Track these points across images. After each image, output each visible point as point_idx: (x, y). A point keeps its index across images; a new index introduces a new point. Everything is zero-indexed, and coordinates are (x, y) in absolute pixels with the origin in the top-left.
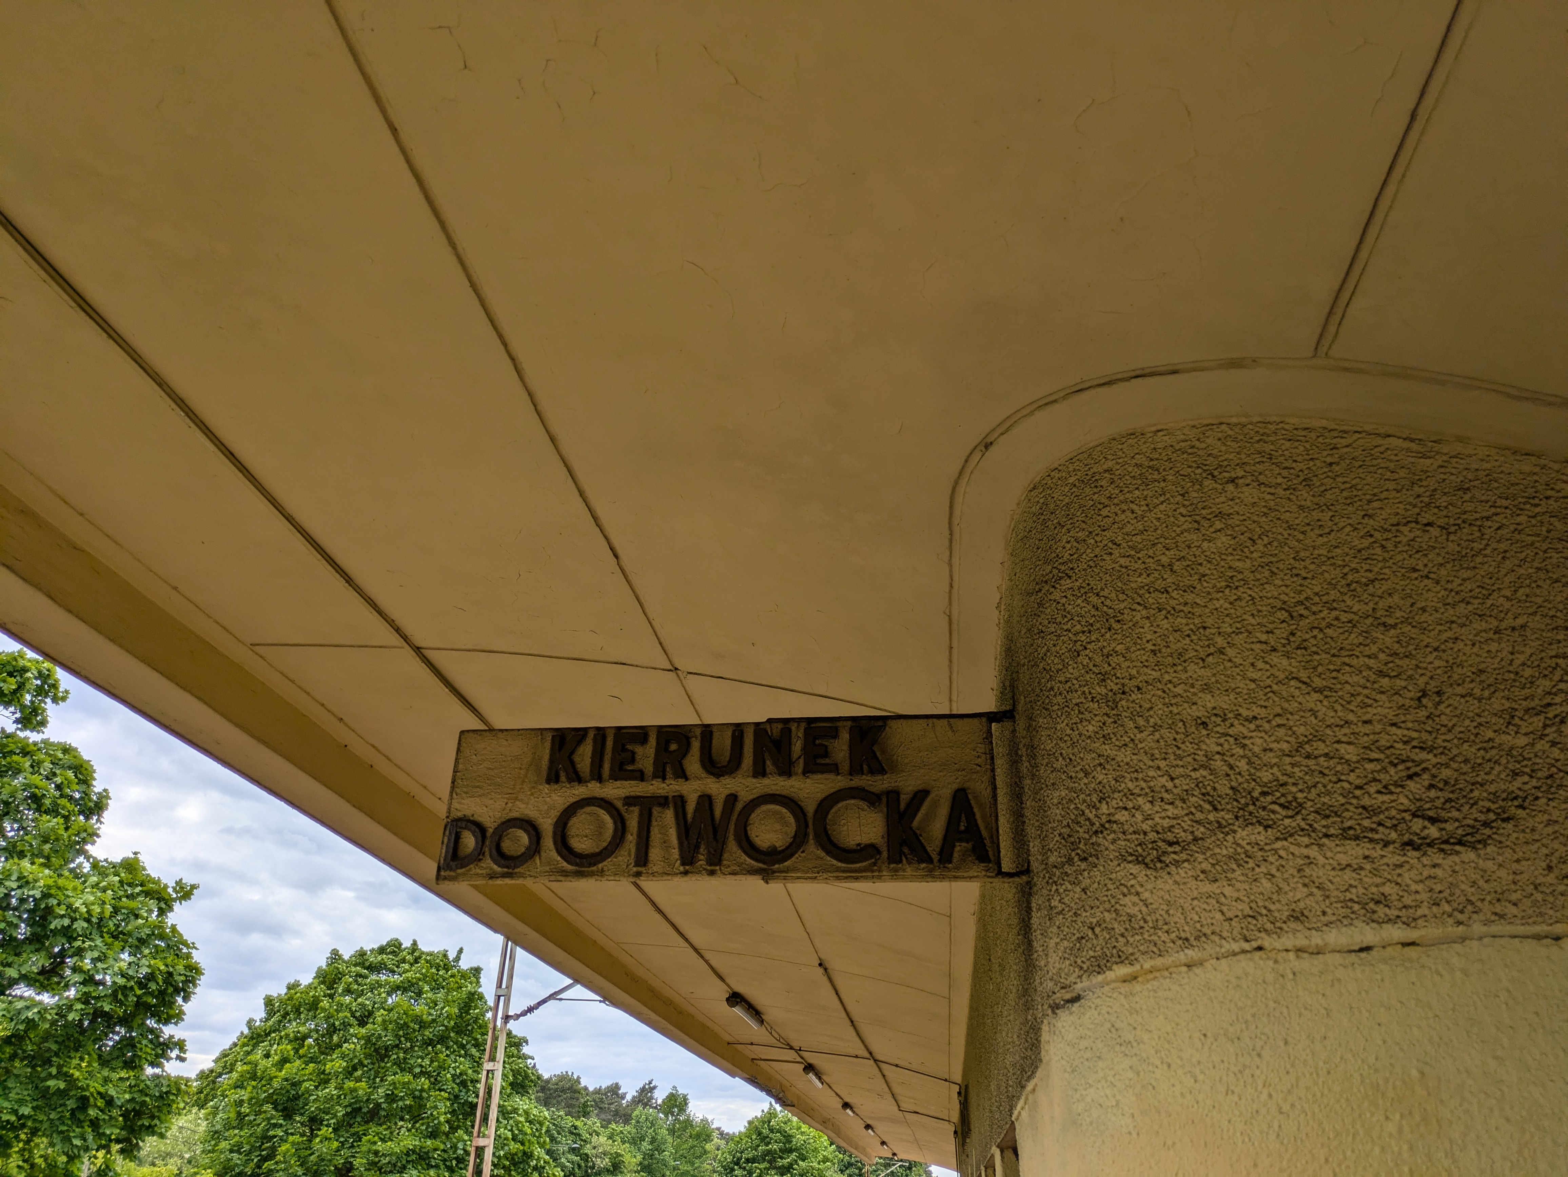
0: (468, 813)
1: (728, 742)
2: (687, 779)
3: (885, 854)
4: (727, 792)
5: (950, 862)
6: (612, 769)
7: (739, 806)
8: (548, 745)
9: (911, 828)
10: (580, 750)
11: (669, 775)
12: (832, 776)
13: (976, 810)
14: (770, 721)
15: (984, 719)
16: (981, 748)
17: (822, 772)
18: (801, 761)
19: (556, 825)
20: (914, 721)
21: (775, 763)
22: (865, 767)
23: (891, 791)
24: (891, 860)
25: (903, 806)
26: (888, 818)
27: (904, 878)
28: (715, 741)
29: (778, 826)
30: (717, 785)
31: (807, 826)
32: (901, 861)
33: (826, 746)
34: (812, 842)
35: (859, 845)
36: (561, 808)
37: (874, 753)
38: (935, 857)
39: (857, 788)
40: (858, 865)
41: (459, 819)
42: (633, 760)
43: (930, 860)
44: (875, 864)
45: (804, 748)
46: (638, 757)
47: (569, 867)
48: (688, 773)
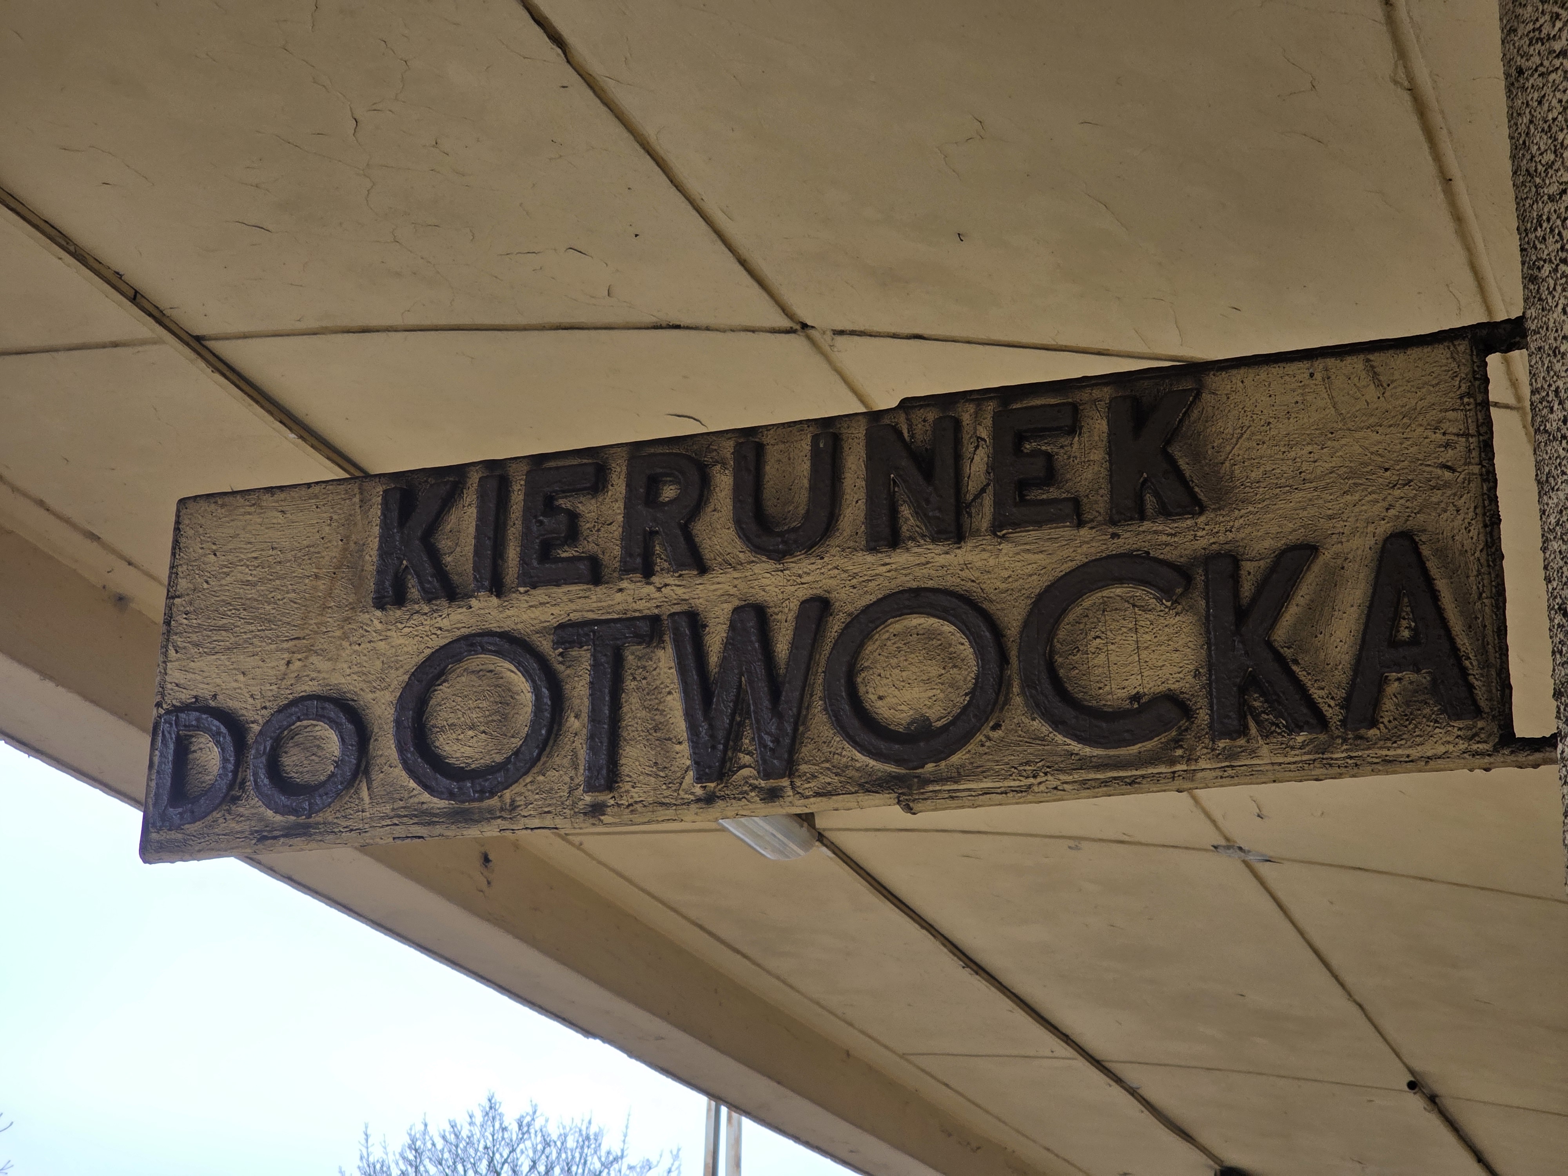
0: (204, 691)
1: (804, 467)
2: (703, 569)
3: (1203, 716)
4: (803, 593)
5: (1373, 723)
6: (524, 561)
7: (835, 626)
8: (376, 512)
9: (1269, 645)
10: (452, 520)
11: (661, 563)
12: (1065, 532)
13: (1441, 584)
14: (907, 404)
15: (1463, 346)
16: (1454, 422)
17: (1039, 524)
18: (988, 500)
19: (401, 704)
20: (1276, 370)
21: (918, 512)
22: (1149, 499)
23: (1217, 555)
24: (1218, 730)
25: (1247, 588)
26: (1208, 624)
27: (1254, 775)
28: (771, 469)
29: (934, 669)
30: (779, 579)
31: (1004, 659)
32: (1243, 731)
33: (1049, 457)
34: (1018, 700)
35: (1136, 697)
36: (411, 663)
37: (1172, 462)
38: (1333, 712)
39: (1128, 556)
40: (1134, 749)
41: (186, 708)
42: (573, 534)
43: (1322, 723)
44: (1177, 742)
45: (992, 467)
46: (585, 526)
47: (439, 804)
48: (707, 555)
